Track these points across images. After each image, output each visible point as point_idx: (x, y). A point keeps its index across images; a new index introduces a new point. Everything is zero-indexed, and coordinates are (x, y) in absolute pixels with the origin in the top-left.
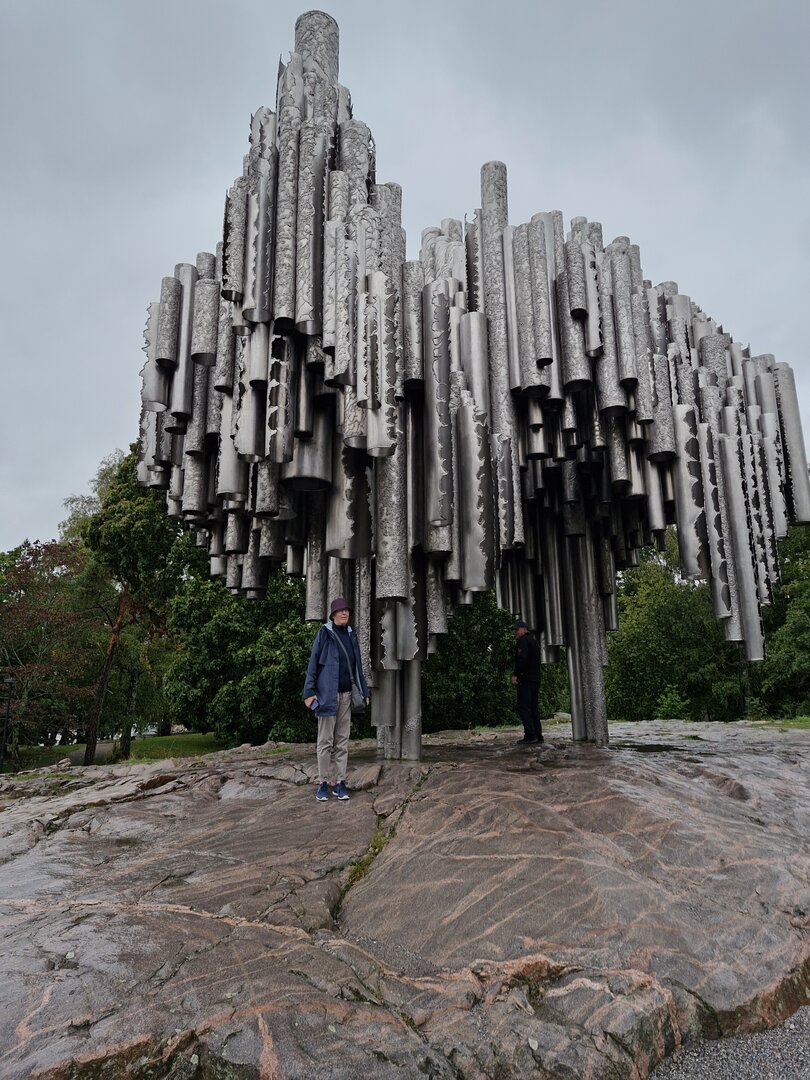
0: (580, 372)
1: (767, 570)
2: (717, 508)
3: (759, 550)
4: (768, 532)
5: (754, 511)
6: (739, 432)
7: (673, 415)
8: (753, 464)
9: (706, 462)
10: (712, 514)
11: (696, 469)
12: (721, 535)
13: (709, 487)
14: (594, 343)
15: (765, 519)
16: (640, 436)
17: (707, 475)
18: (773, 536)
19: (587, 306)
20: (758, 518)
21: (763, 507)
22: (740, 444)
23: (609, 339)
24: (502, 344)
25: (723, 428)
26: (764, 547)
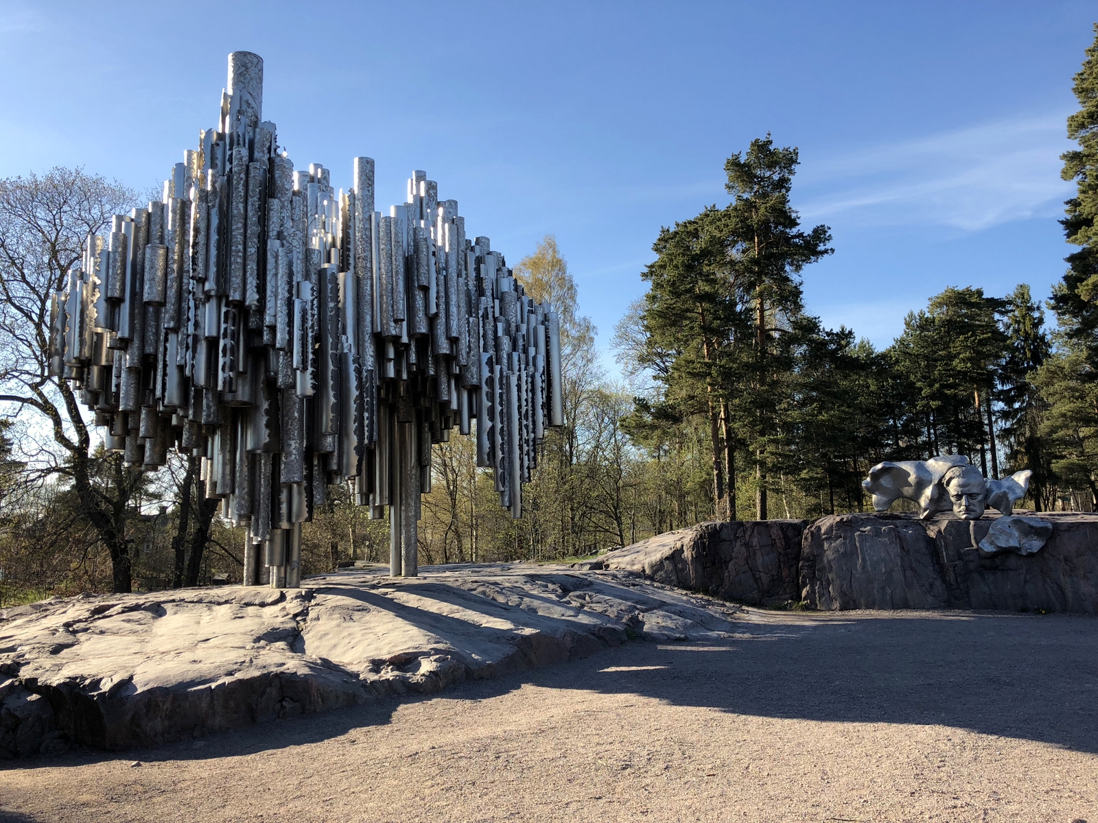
0: (423, 329)
1: (529, 460)
2: (502, 423)
3: (525, 448)
4: (532, 435)
5: (524, 422)
6: (519, 370)
7: (479, 360)
8: (527, 391)
9: (498, 391)
10: (499, 426)
11: (491, 397)
12: (503, 439)
13: (498, 408)
14: (433, 310)
15: (531, 427)
16: (458, 372)
17: (498, 400)
18: (534, 438)
19: (429, 283)
20: (527, 427)
21: (530, 419)
22: (519, 378)
23: (442, 307)
24: (368, 298)
25: (510, 367)
26: (528, 446)
